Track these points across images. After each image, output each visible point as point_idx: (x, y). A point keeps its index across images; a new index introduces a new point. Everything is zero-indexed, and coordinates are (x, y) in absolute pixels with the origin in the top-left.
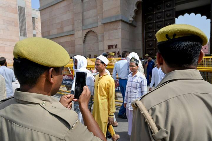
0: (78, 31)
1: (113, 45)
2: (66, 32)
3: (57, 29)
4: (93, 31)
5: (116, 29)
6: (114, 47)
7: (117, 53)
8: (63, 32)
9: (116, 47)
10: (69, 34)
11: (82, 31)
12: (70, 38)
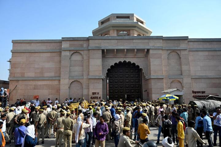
0: (65, 79)
1: (96, 93)
2: (47, 77)
3: (35, 73)
4: (79, 81)
5: (99, 83)
6: (97, 94)
7: (98, 97)
8: (44, 77)
9: (98, 94)
10: (51, 79)
11: (68, 80)
12: (51, 82)
